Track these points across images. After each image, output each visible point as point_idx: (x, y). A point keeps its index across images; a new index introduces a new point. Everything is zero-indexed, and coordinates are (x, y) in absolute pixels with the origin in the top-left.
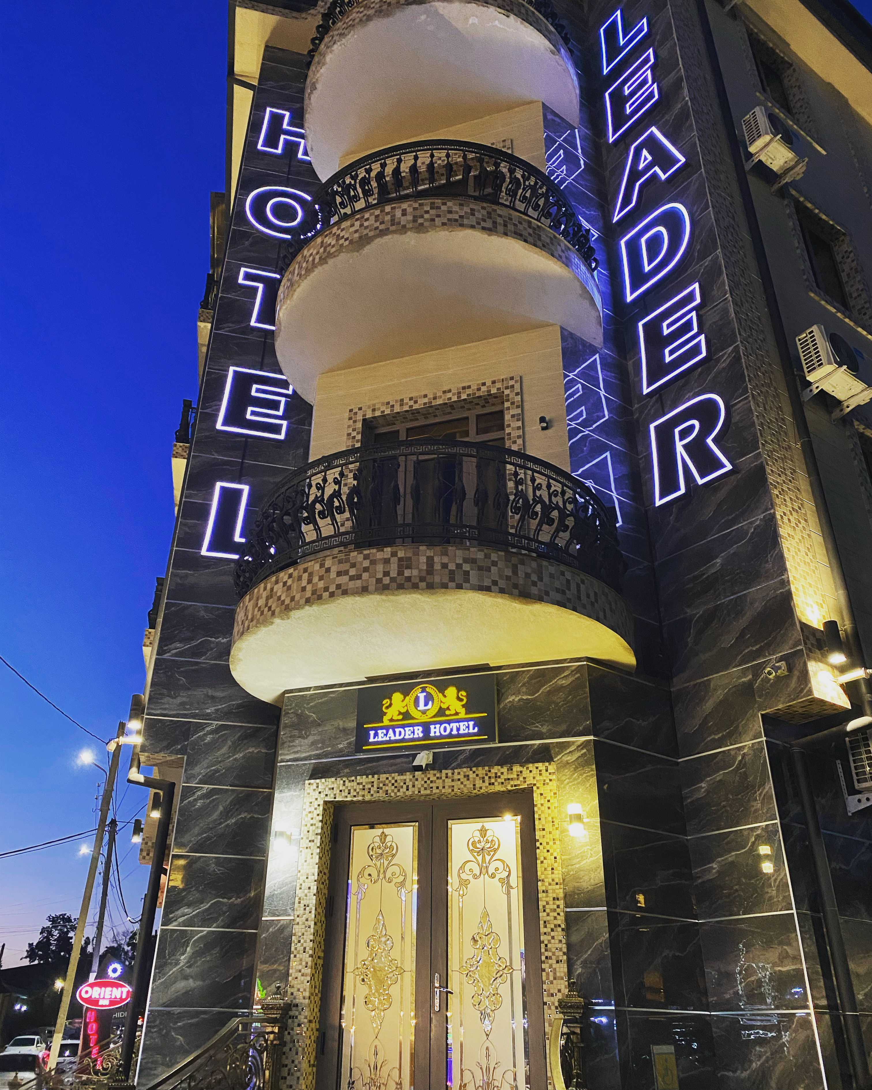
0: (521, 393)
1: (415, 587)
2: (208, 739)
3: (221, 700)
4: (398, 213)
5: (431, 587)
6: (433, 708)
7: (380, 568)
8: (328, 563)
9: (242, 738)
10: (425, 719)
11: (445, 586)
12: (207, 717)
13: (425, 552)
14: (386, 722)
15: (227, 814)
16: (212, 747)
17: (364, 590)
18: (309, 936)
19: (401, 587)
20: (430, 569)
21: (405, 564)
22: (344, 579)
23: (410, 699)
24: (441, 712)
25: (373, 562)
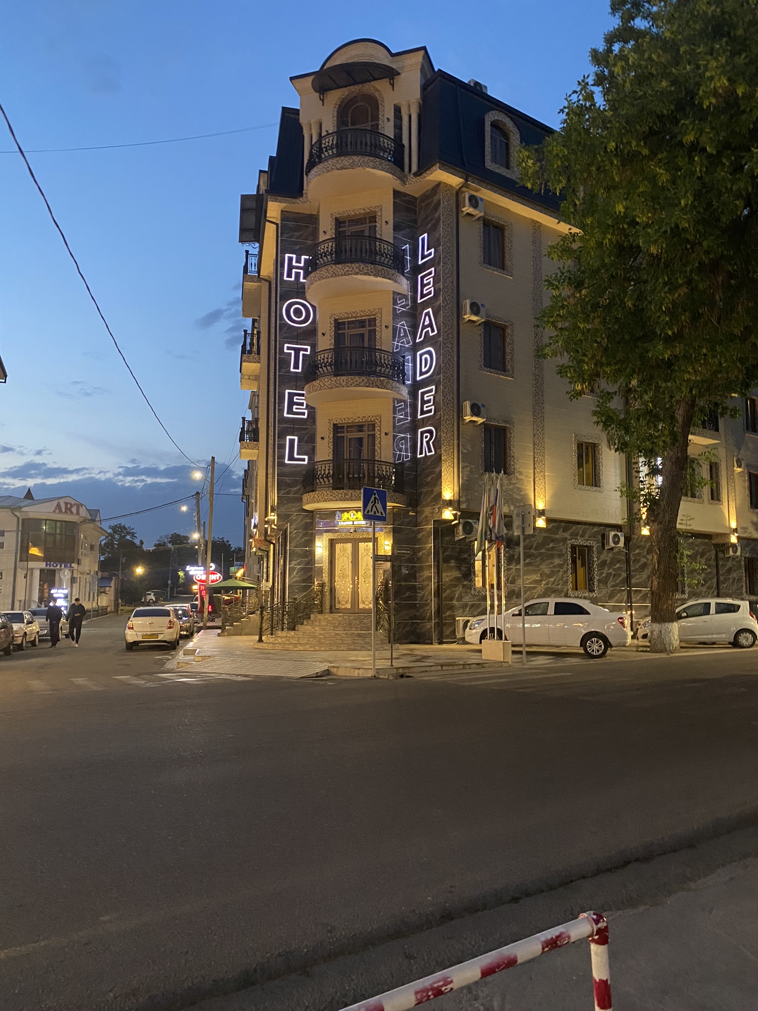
0: (380, 422)
1: (348, 500)
2: (294, 518)
3: (297, 507)
4: (342, 380)
5: (352, 500)
6: (355, 517)
7: (340, 495)
8: (328, 492)
9: (304, 517)
10: (353, 520)
11: (355, 500)
12: (293, 512)
13: (351, 491)
14: (343, 520)
15: (301, 538)
16: (295, 520)
17: (337, 500)
18: (327, 569)
19: (345, 500)
20: (352, 496)
21: (346, 494)
22: (331, 497)
23: (349, 514)
24: (357, 518)
25: (339, 493)
